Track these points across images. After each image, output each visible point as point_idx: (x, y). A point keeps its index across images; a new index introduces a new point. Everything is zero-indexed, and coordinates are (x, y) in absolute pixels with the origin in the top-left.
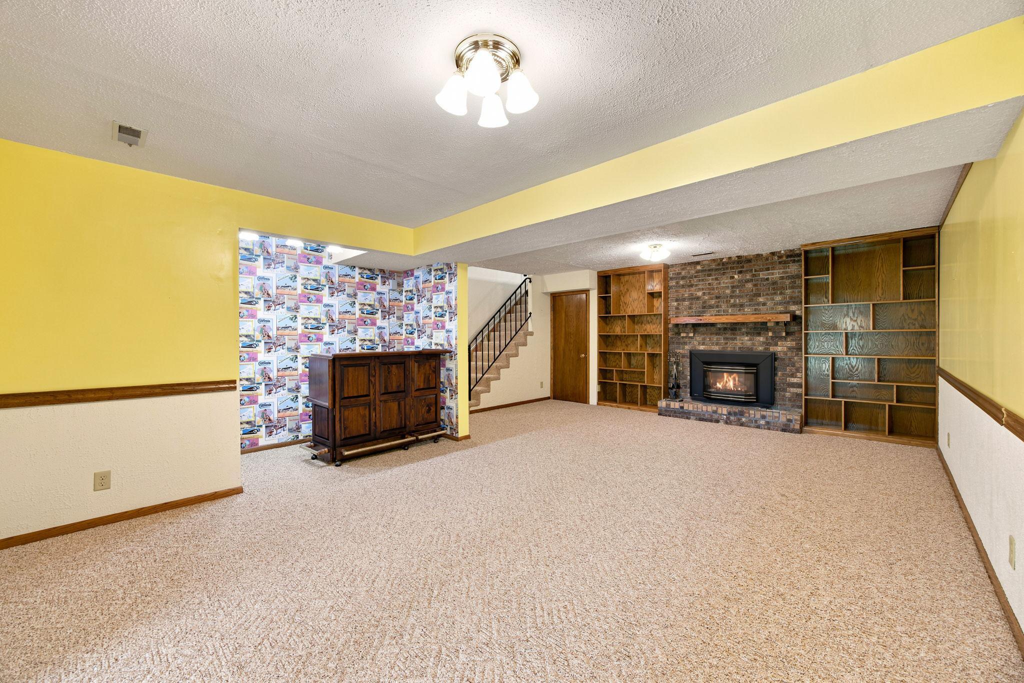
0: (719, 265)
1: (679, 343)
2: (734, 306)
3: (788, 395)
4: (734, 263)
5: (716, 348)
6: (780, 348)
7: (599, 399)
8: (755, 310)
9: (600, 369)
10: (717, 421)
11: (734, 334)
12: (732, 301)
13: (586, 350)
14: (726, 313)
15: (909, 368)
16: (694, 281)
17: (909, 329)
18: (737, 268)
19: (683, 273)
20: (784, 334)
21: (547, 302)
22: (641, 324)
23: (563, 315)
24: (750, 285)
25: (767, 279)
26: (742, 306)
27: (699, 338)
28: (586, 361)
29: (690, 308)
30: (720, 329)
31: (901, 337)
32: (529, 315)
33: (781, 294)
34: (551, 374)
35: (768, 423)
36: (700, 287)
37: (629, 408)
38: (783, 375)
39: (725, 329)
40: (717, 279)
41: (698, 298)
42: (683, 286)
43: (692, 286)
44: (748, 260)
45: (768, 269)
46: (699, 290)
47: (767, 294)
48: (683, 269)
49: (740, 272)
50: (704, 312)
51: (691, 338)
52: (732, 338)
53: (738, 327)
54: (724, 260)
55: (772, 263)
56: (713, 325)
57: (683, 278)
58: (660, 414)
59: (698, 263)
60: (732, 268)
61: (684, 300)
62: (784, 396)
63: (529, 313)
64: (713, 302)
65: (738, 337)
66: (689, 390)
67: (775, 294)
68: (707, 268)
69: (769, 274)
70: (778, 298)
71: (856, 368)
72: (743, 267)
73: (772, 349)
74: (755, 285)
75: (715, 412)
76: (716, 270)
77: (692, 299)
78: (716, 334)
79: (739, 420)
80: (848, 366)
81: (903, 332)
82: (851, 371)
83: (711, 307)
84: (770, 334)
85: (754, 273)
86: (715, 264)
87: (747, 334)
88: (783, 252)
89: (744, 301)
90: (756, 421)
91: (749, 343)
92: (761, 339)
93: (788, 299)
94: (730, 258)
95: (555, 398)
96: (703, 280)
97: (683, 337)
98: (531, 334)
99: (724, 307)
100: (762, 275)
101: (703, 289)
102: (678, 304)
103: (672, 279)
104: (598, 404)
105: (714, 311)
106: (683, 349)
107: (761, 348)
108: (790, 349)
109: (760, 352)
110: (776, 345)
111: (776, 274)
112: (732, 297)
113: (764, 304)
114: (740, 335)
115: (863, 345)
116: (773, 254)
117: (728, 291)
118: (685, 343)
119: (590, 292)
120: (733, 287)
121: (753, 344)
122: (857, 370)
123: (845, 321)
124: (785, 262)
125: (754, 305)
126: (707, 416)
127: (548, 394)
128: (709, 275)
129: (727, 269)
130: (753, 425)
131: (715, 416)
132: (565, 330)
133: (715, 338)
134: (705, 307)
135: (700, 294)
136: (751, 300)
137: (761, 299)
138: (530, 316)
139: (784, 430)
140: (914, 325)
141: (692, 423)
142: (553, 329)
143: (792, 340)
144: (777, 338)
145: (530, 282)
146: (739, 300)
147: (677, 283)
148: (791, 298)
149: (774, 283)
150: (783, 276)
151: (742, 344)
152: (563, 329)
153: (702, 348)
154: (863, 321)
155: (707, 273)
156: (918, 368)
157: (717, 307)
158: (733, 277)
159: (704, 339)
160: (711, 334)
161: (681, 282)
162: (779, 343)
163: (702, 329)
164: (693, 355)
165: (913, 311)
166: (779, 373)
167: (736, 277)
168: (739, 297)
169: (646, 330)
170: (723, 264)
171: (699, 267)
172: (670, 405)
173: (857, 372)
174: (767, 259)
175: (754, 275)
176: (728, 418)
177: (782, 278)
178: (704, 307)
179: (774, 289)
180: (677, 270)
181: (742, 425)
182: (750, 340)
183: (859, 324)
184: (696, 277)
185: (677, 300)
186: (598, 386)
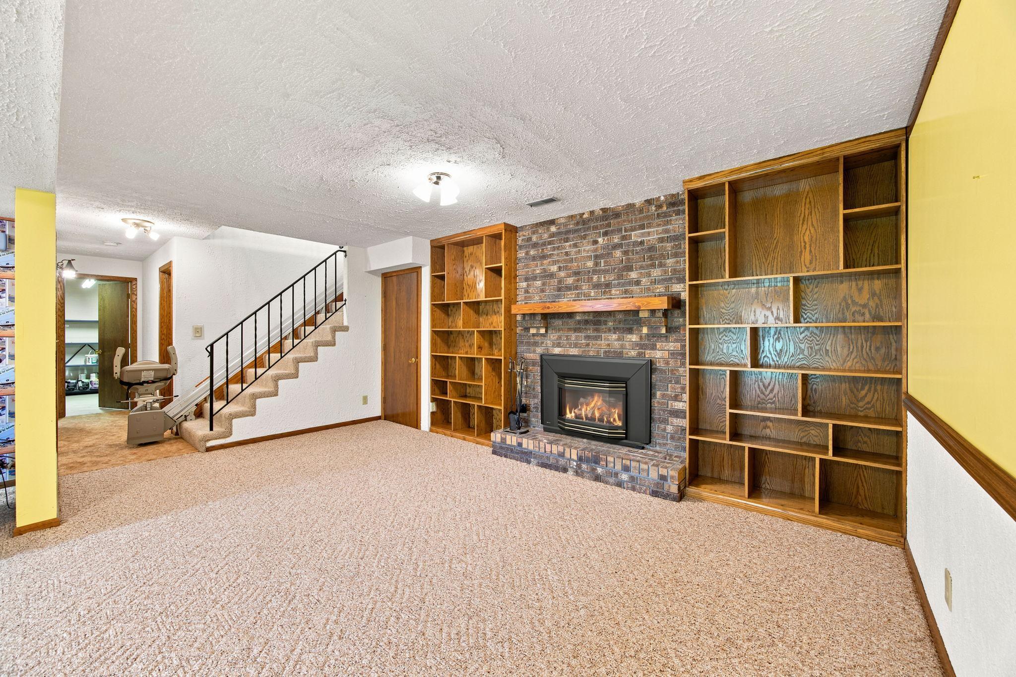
0: (578, 224)
1: (528, 344)
2: (597, 286)
3: (669, 428)
4: (597, 219)
5: (574, 351)
6: (660, 354)
7: (433, 423)
8: (626, 292)
9: (433, 380)
10: (565, 470)
11: (597, 330)
12: (595, 278)
13: (417, 353)
14: (588, 297)
15: (855, 390)
16: (548, 249)
17: (854, 321)
18: (602, 227)
19: (534, 239)
20: (663, 331)
21: (377, 284)
22: (487, 315)
24: (618, 253)
25: (642, 243)
26: (608, 285)
27: (553, 336)
28: (417, 365)
29: (543, 291)
30: (579, 322)
31: (840, 337)
33: (661, 265)
34: (382, 385)
35: (632, 479)
36: (555, 258)
37: (464, 439)
38: (663, 396)
39: (586, 322)
40: (575, 245)
41: (552, 275)
42: (534, 258)
43: (544, 257)
44: (617, 214)
45: (642, 227)
46: (554, 263)
47: (642, 267)
48: (534, 233)
49: (606, 234)
50: (558, 296)
51: (542, 335)
52: (596, 336)
53: (603, 319)
54: (585, 216)
55: (648, 217)
56: (570, 315)
57: (535, 245)
58: (494, 452)
59: (552, 222)
60: (596, 228)
61: (535, 278)
62: (665, 430)
64: (570, 281)
65: (603, 335)
66: (540, 414)
67: (653, 266)
68: (563, 229)
69: (643, 235)
70: (656, 273)
71: (770, 388)
72: (609, 225)
73: (649, 354)
74: (626, 253)
75: (562, 455)
76: (576, 231)
77: (545, 277)
78: (575, 330)
79: (594, 470)
80: (759, 385)
81: (844, 327)
82: (762, 393)
83: (568, 288)
84: (645, 330)
85: (624, 234)
86: (573, 222)
87: (615, 330)
88: (662, 198)
89: (611, 277)
90: (616, 474)
91: (617, 344)
92: (634, 338)
93: (670, 274)
94: (592, 213)
95: (387, 418)
96: (558, 248)
97: (534, 335)
98: (345, 329)
99: (585, 287)
100: (635, 236)
101: (558, 261)
102: (528, 286)
103: (521, 247)
104: (431, 430)
105: (572, 294)
106: (534, 352)
107: (633, 353)
108: (673, 354)
109: (633, 358)
110: (654, 348)
111: (653, 235)
112: (595, 272)
113: (638, 283)
114: (605, 332)
115: (781, 350)
116: (649, 202)
117: (590, 264)
118: (536, 344)
119: (422, 269)
120: (596, 257)
121: (622, 347)
122: (772, 390)
123: (753, 310)
124: (666, 215)
125: (623, 285)
126: (552, 461)
127: (378, 412)
128: (567, 240)
129: (589, 229)
130: (612, 480)
131: (562, 462)
132: (396, 323)
133: (573, 336)
134: (562, 289)
135: (554, 268)
136: (620, 277)
137: (633, 275)
138: (344, 304)
139: (655, 494)
140: (863, 314)
141: (532, 470)
142: (384, 323)
143: (676, 341)
144: (654, 335)
145: (346, 255)
146: (604, 277)
147: (527, 254)
148: (675, 271)
149: (651, 249)
150: (662, 238)
151: (609, 345)
153: (557, 351)
154: (781, 309)
155: (564, 236)
156: (869, 390)
157: (576, 288)
158: (595, 242)
159: (560, 338)
160: (570, 330)
161: (532, 252)
162: (658, 345)
163: (558, 322)
164: (546, 361)
165: (860, 290)
166: (658, 393)
167: (600, 240)
168: (606, 272)
169: (492, 323)
170: (584, 222)
171: (553, 229)
172: (505, 439)
173: (771, 396)
174: (641, 211)
175: (624, 238)
176: (579, 466)
177: (661, 240)
178: (559, 289)
179: (651, 258)
180: (527, 233)
181: (597, 478)
182: (619, 339)
183: (775, 315)
184: (550, 243)
185: (527, 280)
186: (431, 403)
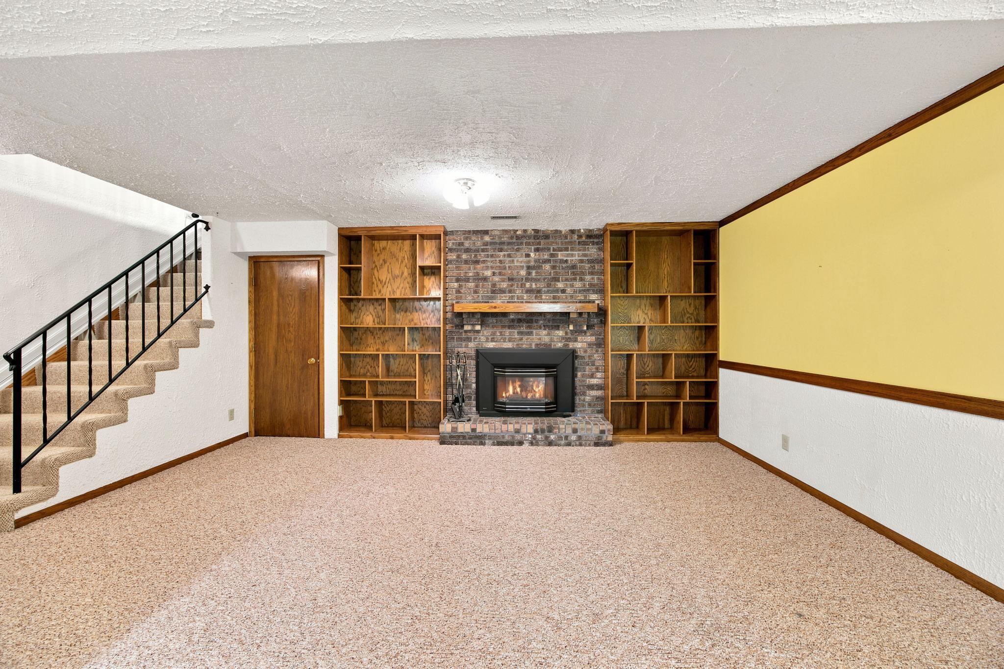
0: (512, 238)
1: (460, 339)
2: (529, 291)
3: (588, 398)
4: (529, 237)
5: (508, 345)
6: (580, 344)
7: (341, 428)
8: (554, 298)
9: (341, 380)
10: (521, 443)
11: (530, 327)
12: (528, 285)
13: (318, 352)
14: (521, 300)
15: (688, 362)
16: (482, 256)
17: (687, 323)
18: (533, 244)
19: (467, 244)
20: (585, 328)
21: (243, 270)
22: (406, 312)
23: (275, 294)
24: (547, 267)
25: (566, 261)
26: (539, 291)
27: (487, 332)
28: (318, 368)
29: (476, 292)
30: (513, 320)
31: (682, 331)
32: (204, 290)
33: (581, 280)
34: (250, 393)
35: (580, 437)
36: (489, 264)
37: (392, 438)
38: (583, 376)
39: (520, 321)
40: (509, 256)
41: (485, 279)
42: (466, 262)
43: (477, 262)
44: (546, 236)
45: (566, 249)
46: (487, 268)
47: (567, 280)
48: (466, 239)
49: (537, 250)
50: (492, 298)
51: (478, 332)
52: (529, 332)
53: (534, 318)
54: (518, 233)
55: (571, 243)
56: (505, 314)
57: (467, 250)
58: (442, 443)
59: (486, 232)
60: (528, 244)
61: (467, 280)
62: (584, 400)
63: (204, 285)
64: (504, 285)
65: (534, 331)
66: (474, 402)
67: (575, 279)
68: (497, 240)
69: (568, 255)
70: (578, 284)
71: (647, 364)
72: (539, 244)
73: (571, 345)
74: (554, 267)
75: (517, 431)
76: (509, 244)
77: (478, 279)
78: (509, 327)
79: (547, 438)
80: (641, 363)
81: (683, 326)
82: (643, 368)
83: (502, 291)
84: (571, 327)
85: (552, 252)
86: (507, 236)
87: (545, 327)
88: (582, 231)
89: (541, 285)
90: (566, 437)
91: (546, 339)
92: (561, 333)
93: (587, 286)
94: (525, 231)
95: (257, 434)
96: (492, 256)
97: (466, 332)
98: (210, 324)
99: (518, 292)
100: (561, 255)
101: (492, 268)
102: (460, 286)
103: (451, 250)
104: (339, 436)
105: (506, 296)
106: (467, 346)
107: (560, 345)
108: (590, 345)
109: (559, 349)
110: (576, 340)
111: (575, 256)
112: (527, 280)
113: (563, 291)
114: (537, 329)
115: (653, 340)
116: (572, 232)
117: (523, 273)
118: (469, 339)
119: (326, 258)
120: (529, 268)
121: (552, 340)
122: (648, 366)
123: (638, 314)
124: (585, 243)
125: (552, 292)
126: (507, 438)
127: (245, 429)
128: (501, 250)
129: (522, 243)
130: (563, 442)
131: (518, 437)
132: (279, 319)
133: (507, 332)
134: (495, 291)
135: (488, 273)
136: (549, 285)
137: (560, 285)
138: (207, 292)
139: (597, 444)
140: (691, 319)
141: (490, 450)
142: (253, 317)
143: (592, 335)
144: (578, 331)
145: (207, 228)
146: (536, 285)
147: (458, 256)
148: (591, 285)
149: (574, 267)
150: (583, 260)
151: (540, 339)
152: (275, 317)
153: (491, 345)
154: (653, 314)
155: (498, 246)
156: (694, 361)
157: (510, 292)
158: (528, 256)
159: (494, 334)
160: (503, 327)
161: (464, 256)
162: (579, 338)
163: (491, 320)
164: (481, 355)
165: (690, 305)
166: (579, 374)
167: (532, 255)
168: (537, 280)
169: (412, 320)
170: (518, 237)
171: (487, 238)
173: (648, 369)
174: (566, 237)
175: (552, 255)
176: (534, 438)
177: (581, 261)
178: (493, 292)
179: (573, 273)
180: (459, 238)
181: (550, 444)
182: (548, 334)
183: (650, 318)
184: (483, 250)
185: (458, 280)
186: (339, 407)
